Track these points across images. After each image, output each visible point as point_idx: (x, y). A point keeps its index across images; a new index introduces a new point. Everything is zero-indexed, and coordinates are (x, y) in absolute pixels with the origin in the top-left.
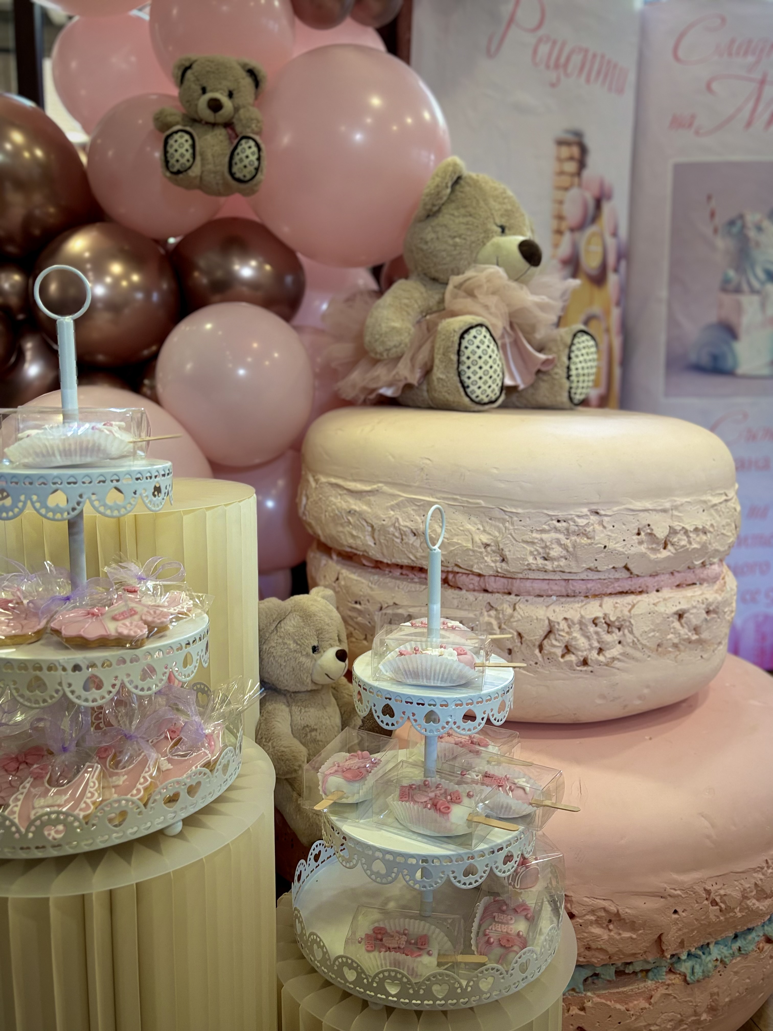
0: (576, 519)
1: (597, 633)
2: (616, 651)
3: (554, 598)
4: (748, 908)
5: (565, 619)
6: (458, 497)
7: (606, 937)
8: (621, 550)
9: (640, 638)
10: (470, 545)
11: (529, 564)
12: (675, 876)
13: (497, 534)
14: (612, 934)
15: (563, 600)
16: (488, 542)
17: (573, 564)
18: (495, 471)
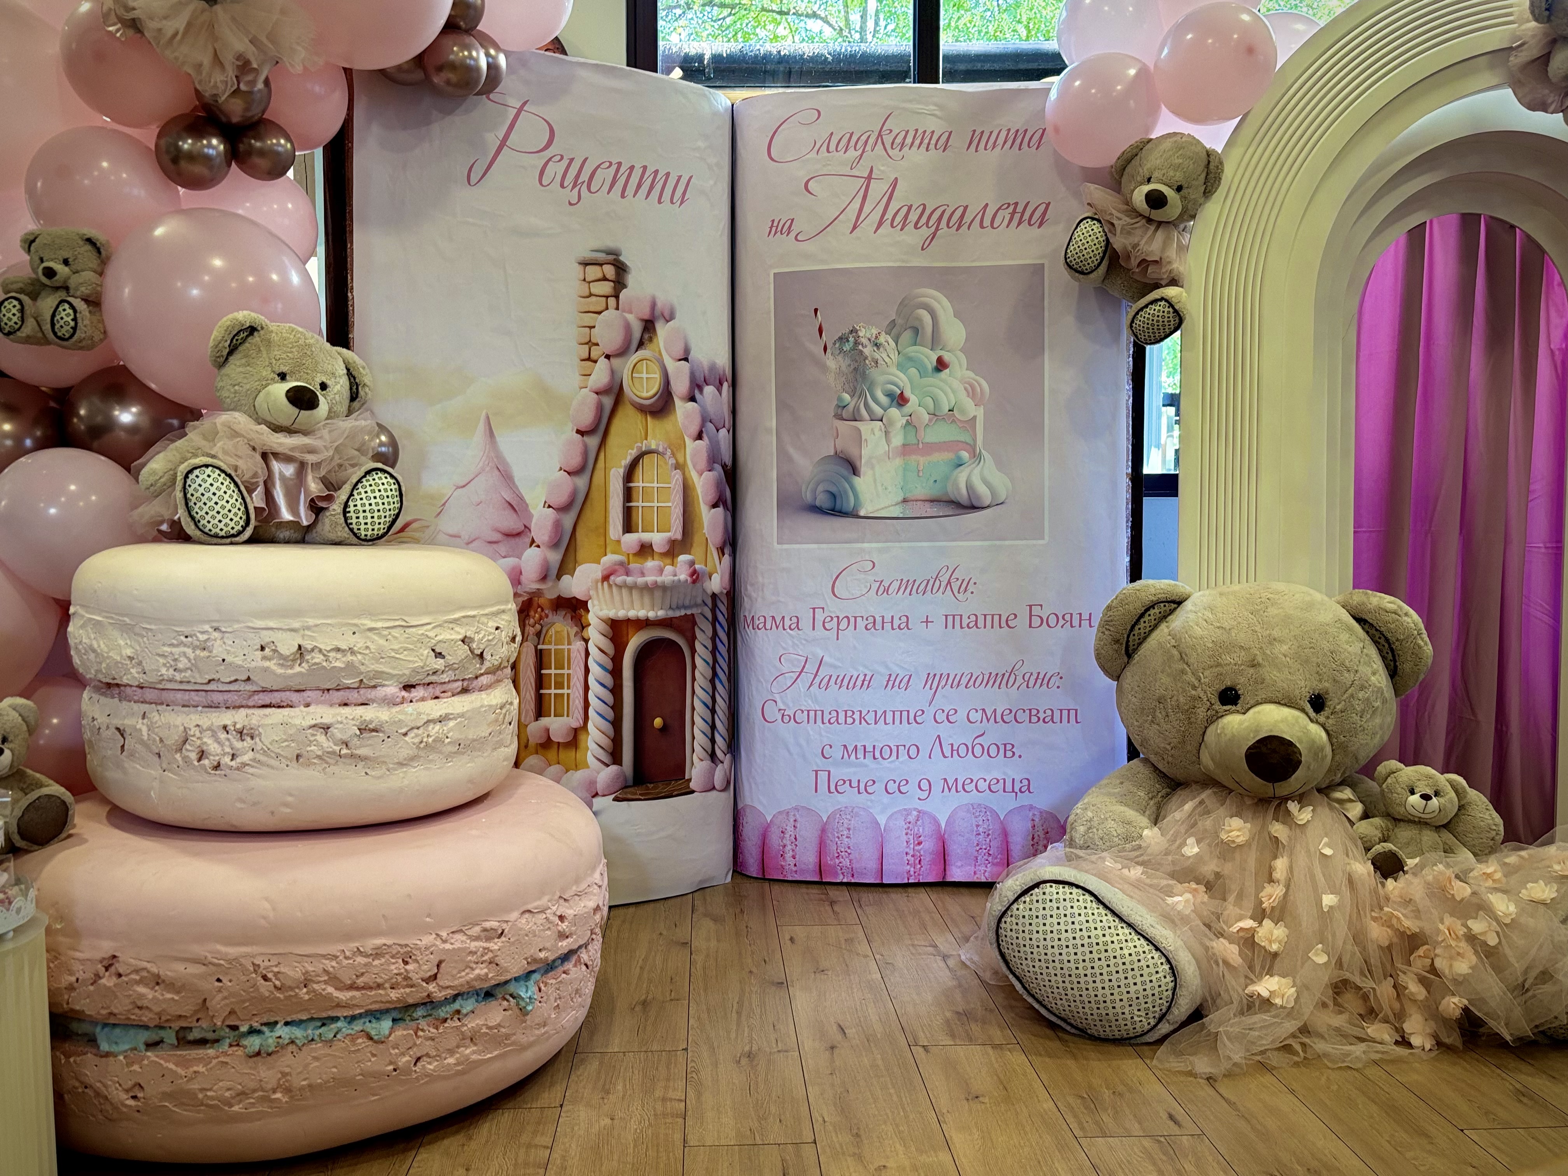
0: (198, 634)
1: (228, 740)
2: (246, 758)
3: (200, 708)
4: (314, 991)
5: (198, 726)
6: (113, 615)
7: (150, 997)
8: (240, 663)
9: (269, 746)
10: (118, 658)
11: (161, 675)
12: (219, 947)
13: (138, 648)
14: (156, 994)
15: (207, 709)
16: (132, 655)
17: (197, 675)
18: (135, 592)
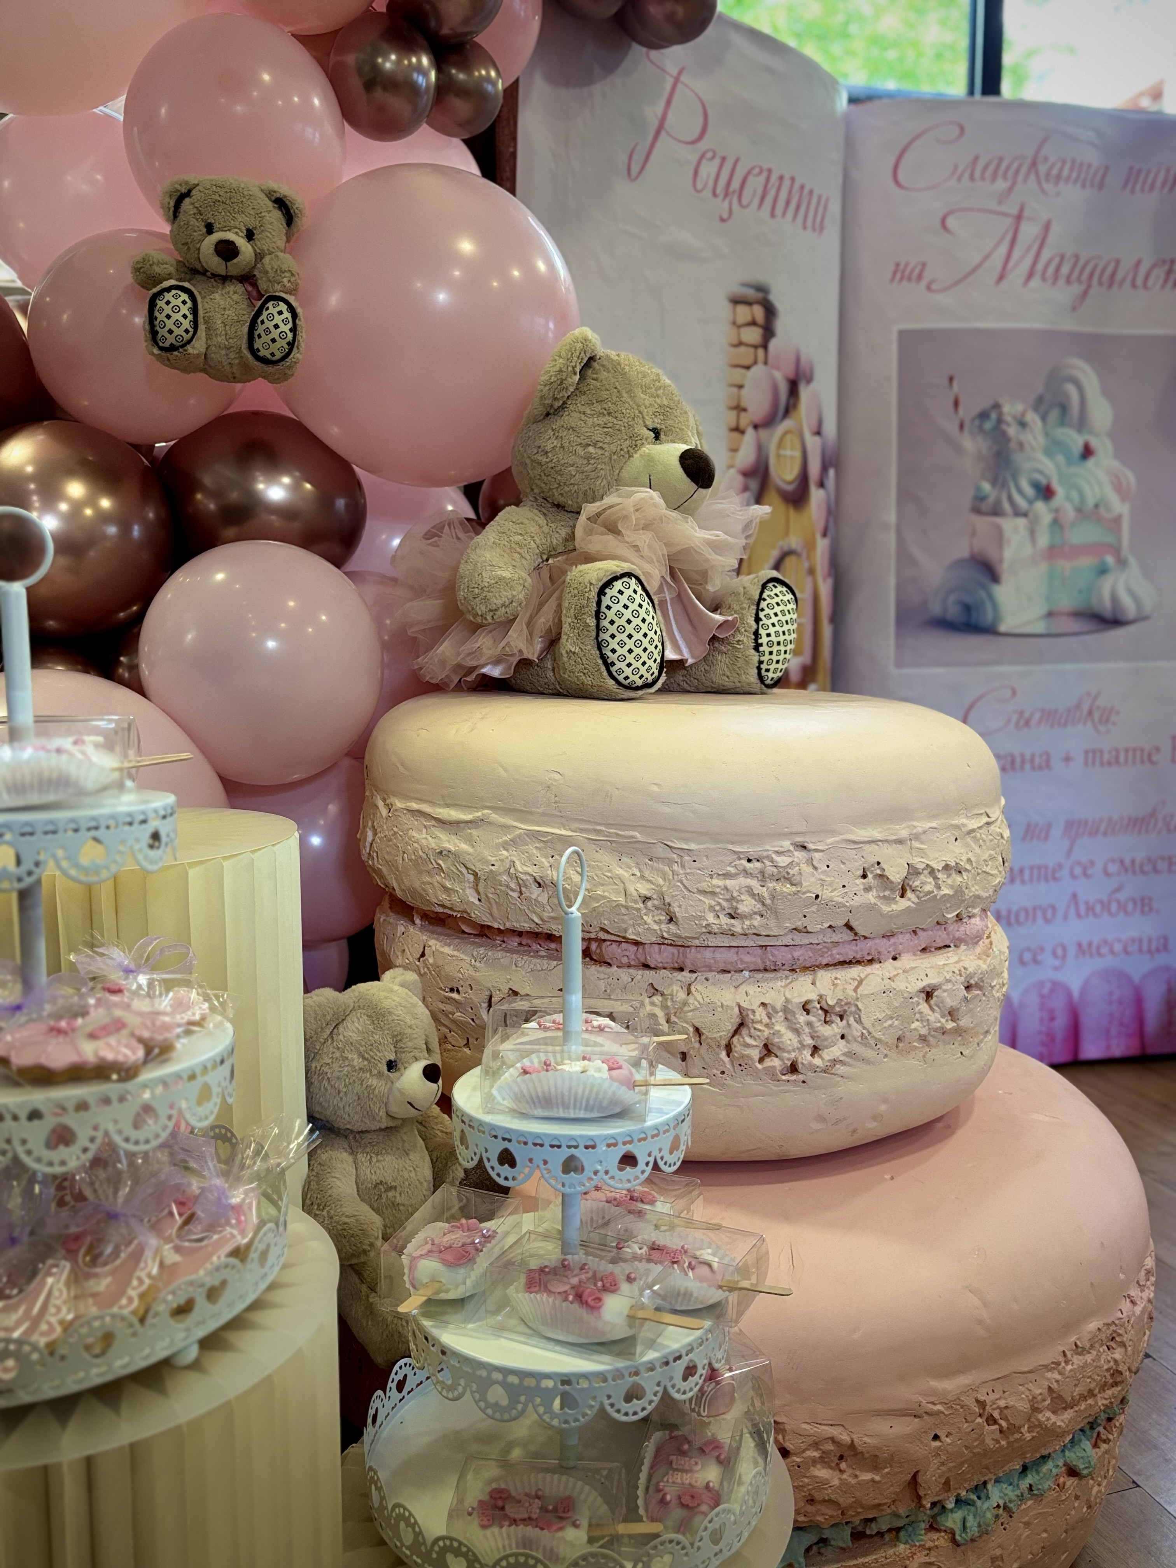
0: (774, 856)
1: (809, 1024)
2: (837, 1050)
3: (746, 974)
4: (1040, 1425)
5: (763, 1004)
6: (603, 828)
7: (836, 1482)
8: (840, 900)
9: (871, 1030)
10: (621, 899)
11: (708, 925)
12: (933, 1383)
13: (661, 882)
14: (845, 1476)
15: (759, 976)
16: (649, 894)
17: (772, 923)
18: (655, 789)
